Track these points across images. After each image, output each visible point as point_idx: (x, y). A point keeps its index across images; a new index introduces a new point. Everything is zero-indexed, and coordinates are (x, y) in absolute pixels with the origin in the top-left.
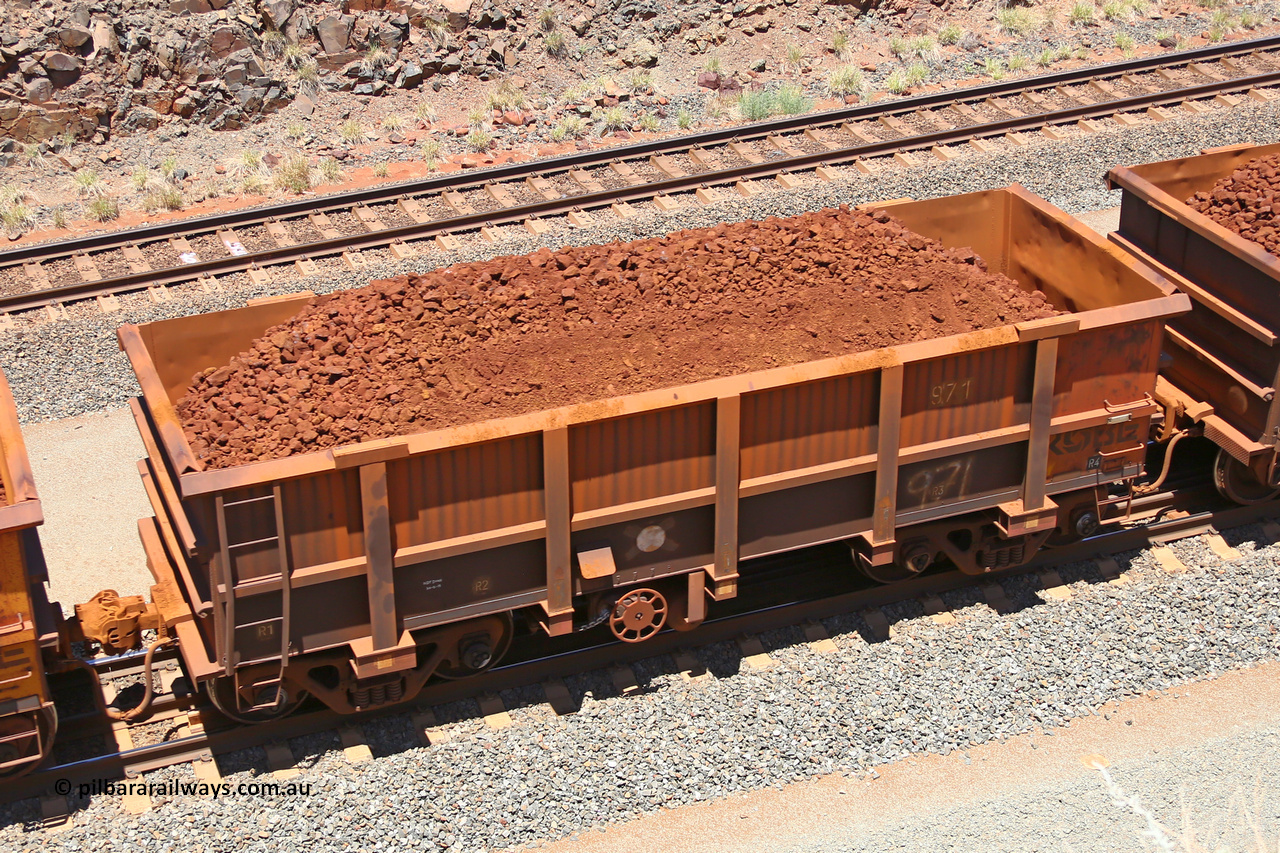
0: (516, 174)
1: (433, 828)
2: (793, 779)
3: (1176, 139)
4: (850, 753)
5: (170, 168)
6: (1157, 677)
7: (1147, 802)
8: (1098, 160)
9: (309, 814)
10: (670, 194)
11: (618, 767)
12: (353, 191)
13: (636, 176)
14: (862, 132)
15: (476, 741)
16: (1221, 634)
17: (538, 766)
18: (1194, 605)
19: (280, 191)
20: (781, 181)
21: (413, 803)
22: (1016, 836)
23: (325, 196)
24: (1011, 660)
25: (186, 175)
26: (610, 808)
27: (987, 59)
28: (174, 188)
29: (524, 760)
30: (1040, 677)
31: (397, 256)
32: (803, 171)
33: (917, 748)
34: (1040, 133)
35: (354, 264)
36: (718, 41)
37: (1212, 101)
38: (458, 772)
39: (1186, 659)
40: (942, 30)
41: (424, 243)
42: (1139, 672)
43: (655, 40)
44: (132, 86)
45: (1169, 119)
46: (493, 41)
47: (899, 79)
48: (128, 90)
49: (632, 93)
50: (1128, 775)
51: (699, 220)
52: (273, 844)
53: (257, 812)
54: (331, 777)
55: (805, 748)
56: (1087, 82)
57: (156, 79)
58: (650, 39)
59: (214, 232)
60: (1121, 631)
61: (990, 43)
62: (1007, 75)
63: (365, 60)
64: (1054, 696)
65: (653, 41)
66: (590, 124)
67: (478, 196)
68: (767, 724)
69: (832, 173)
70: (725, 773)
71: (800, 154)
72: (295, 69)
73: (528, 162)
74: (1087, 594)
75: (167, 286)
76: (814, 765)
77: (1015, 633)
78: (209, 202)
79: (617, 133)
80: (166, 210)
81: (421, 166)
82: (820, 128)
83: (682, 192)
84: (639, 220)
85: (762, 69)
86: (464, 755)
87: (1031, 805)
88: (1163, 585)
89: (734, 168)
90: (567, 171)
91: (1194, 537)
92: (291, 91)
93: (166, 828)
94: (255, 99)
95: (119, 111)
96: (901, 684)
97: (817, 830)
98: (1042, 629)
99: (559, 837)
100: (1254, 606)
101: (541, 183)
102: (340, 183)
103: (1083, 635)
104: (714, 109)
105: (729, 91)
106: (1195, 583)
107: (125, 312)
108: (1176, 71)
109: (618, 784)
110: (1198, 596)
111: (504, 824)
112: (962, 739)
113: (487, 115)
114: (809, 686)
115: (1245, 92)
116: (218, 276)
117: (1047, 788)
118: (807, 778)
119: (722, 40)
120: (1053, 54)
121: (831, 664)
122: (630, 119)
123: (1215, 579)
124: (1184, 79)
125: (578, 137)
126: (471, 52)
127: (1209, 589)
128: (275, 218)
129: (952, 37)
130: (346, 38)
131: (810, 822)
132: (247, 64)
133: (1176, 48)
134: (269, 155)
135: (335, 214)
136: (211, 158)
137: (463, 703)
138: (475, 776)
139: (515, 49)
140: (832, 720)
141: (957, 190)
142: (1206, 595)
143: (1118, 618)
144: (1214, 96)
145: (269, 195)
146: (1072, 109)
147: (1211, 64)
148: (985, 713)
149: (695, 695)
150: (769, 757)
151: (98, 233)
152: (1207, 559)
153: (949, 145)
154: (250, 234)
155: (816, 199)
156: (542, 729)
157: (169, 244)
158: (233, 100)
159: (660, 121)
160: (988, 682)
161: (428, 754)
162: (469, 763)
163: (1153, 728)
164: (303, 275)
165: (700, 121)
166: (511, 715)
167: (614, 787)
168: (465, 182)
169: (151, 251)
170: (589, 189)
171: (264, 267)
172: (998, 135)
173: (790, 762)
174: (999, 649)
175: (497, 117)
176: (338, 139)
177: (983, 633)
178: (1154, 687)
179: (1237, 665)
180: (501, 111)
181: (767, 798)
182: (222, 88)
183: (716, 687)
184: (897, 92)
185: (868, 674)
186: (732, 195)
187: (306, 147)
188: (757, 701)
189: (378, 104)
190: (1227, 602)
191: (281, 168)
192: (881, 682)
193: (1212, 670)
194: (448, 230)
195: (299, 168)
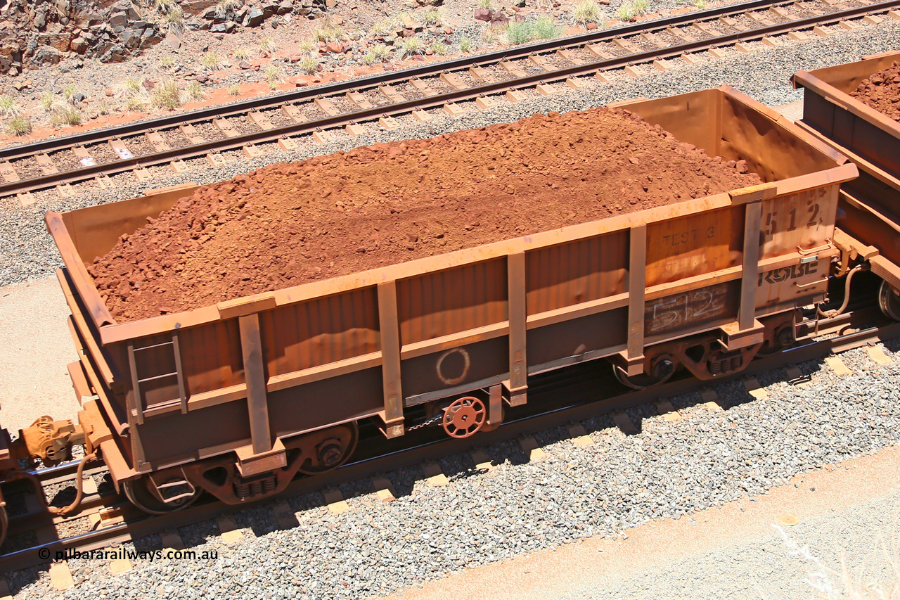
0: (338, 90)
1: (291, 591)
2: (563, 542)
3: (836, 50)
4: (606, 521)
5: (70, 93)
7: (828, 547)
8: (778, 67)
9: (195, 585)
10: (456, 102)
11: (431, 539)
12: (213, 107)
13: (429, 89)
14: (601, 51)
15: (322, 523)
16: (879, 420)
17: (370, 541)
18: (858, 400)
19: (156, 108)
20: (540, 90)
21: (275, 572)
22: (731, 577)
23: (192, 111)
24: (724, 446)
25: (83, 98)
26: (426, 570)
28: (74, 108)
29: (359, 536)
30: (745, 458)
31: (249, 156)
32: (557, 82)
33: (655, 515)
34: (734, 48)
35: (216, 163)
37: (861, 20)
38: (309, 548)
39: (853, 440)
41: (269, 145)
42: (819, 451)
44: (38, 30)
45: (830, 35)
47: (626, 10)
48: (35, 33)
49: (424, 26)
50: (813, 529)
51: (478, 121)
53: (156, 584)
55: (571, 519)
56: (768, 8)
57: (57, 24)
59: (107, 142)
60: (805, 421)
62: (708, 4)
63: (219, 6)
64: (757, 472)
66: (393, 50)
67: (310, 107)
68: (542, 501)
69: (577, 83)
70: (513, 540)
71: (554, 69)
72: (165, 14)
73: (347, 81)
74: (779, 394)
75: (71, 184)
76: (579, 531)
77: (726, 425)
78: (101, 118)
79: (415, 56)
80: (68, 126)
81: (265, 86)
82: (568, 49)
83: (465, 101)
84: (433, 122)
85: (523, 5)
86: (313, 535)
87: (742, 554)
88: (835, 386)
89: (504, 81)
90: (377, 87)
91: (857, 348)
92: (162, 31)
94: (134, 38)
95: (29, 50)
96: (642, 467)
97: (583, 579)
98: (746, 422)
101: (357, 97)
102: (203, 100)
103: (777, 425)
104: (487, 37)
105: (498, 22)
106: (859, 382)
107: (39, 205)
109: (431, 551)
110: (861, 393)
111: (346, 585)
112: (689, 507)
113: (314, 46)
114: (573, 472)
115: (886, 13)
116: (110, 176)
117: (754, 541)
118: (574, 541)
121: (589, 455)
122: (424, 46)
123: (873, 379)
125: (384, 61)
127: (869, 387)
128: (153, 129)
131: (577, 574)
132: (127, 11)
134: (147, 81)
135: (200, 125)
136: (102, 84)
137: (312, 495)
138: (322, 550)
140: (591, 496)
141: (674, 94)
142: (867, 391)
143: (803, 411)
144: (863, 17)
145: (148, 111)
146: (758, 29)
148: (705, 487)
149: (487, 482)
150: (545, 526)
151: (16, 145)
152: (867, 365)
153: (666, 59)
154: (135, 142)
155: (567, 103)
156: (372, 512)
157: (71, 152)
158: (117, 39)
159: (447, 46)
160: (707, 463)
161: (286, 534)
162: (317, 541)
163: (831, 493)
164: (176, 172)
165: (477, 45)
166: (348, 503)
167: (429, 554)
168: (301, 97)
169: (58, 157)
170: (394, 100)
171: (146, 167)
172: (702, 51)
173: (561, 529)
174: (715, 438)
175: (322, 47)
176: (200, 67)
177: (702, 427)
178: (831, 462)
179: (892, 443)
180: (325, 43)
181: (544, 558)
182: (108, 30)
183: (503, 475)
184: (626, 20)
185: (617, 461)
186: (503, 101)
187: (176, 74)
188: (535, 485)
189: (230, 39)
190: (883, 396)
191: (156, 91)
192: (627, 467)
193: (873, 447)
194: (288, 135)
195: (171, 90)
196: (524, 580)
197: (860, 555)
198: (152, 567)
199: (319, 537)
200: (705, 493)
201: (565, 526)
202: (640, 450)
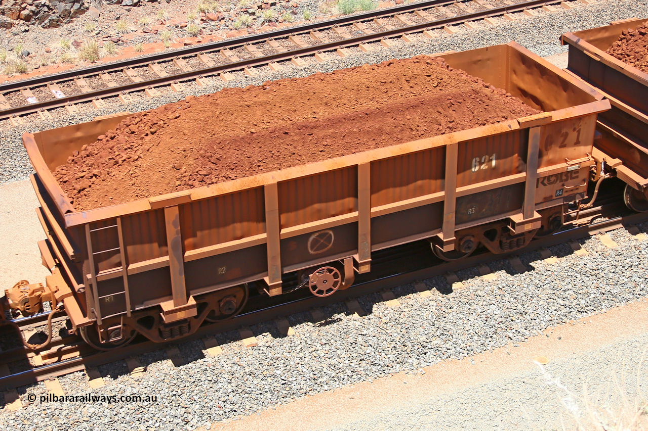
0: (215, 48)
1: (181, 411)
2: (378, 376)
3: (577, 19)
4: (409, 361)
5: (19, 50)
6: (574, 313)
7: (570, 380)
8: (535, 31)
11: (282, 374)
12: (123, 60)
13: (281, 47)
14: (406, 20)
15: (202, 362)
16: (608, 288)
17: (237, 375)
18: (593, 273)
19: (82, 61)
20: (362, 48)
21: (168, 398)
22: (500, 402)
23: (108, 63)
24: (495, 307)
25: (29, 54)
26: (278, 397)
28: (22, 61)
29: (230, 372)
30: (511, 315)
31: (149, 96)
32: (374, 42)
33: (445, 356)
34: (503, 17)
35: (126, 101)
38: (193, 380)
39: (589, 302)
41: (164, 88)
42: (564, 311)
45: (573, 8)
49: (278, 1)
50: (560, 367)
52: (91, 424)
53: (82, 407)
54: (122, 386)
59: (46, 85)
60: (554, 289)
64: (519, 326)
66: (255, 19)
67: (194, 61)
68: (363, 347)
69: (390, 43)
70: (341, 375)
71: (372, 33)
73: (221, 41)
75: (20, 116)
76: (389, 368)
77: (497, 292)
78: (42, 69)
79: (270, 23)
80: (18, 74)
81: (161, 45)
82: (382, 18)
83: (307, 56)
84: (284, 71)
86: (196, 370)
87: (508, 385)
88: (576, 263)
89: (336, 41)
90: (243, 46)
92: (86, 5)
93: (30, 418)
94: (66, 10)
96: (436, 322)
97: (392, 403)
98: (511, 289)
99: (250, 414)
100: (625, 272)
101: (228, 53)
102: (116, 56)
103: (534, 292)
104: (323, 9)
106: (594, 261)
109: (282, 383)
110: (595, 268)
111: (220, 408)
112: (469, 351)
113: (197, 15)
114: (385, 325)
116: (49, 110)
117: (516, 376)
118: (386, 375)
121: (397, 313)
122: (277, 16)
123: (604, 258)
125: (248, 26)
127: (601, 264)
128: (80, 76)
131: (388, 399)
134: (75, 41)
135: (114, 73)
136: (43, 44)
137: (195, 342)
138: (203, 382)
140: (398, 343)
141: (459, 50)
142: (599, 267)
143: (552, 282)
145: (76, 64)
146: (520, 4)
148: (482, 336)
149: (323, 333)
150: (365, 365)
152: (599, 248)
153: (454, 25)
155: (381, 57)
156: (239, 355)
157: (20, 93)
158: (53, 11)
159: (294, 16)
160: (483, 319)
161: (176, 371)
162: (199, 375)
163: (573, 341)
164: (97, 108)
165: (316, 15)
166: (221, 348)
167: (280, 385)
168: (188, 53)
169: (11, 97)
170: (255, 55)
171: (74, 104)
172: (480, 20)
173: (376, 367)
174: (488, 301)
175: (203, 16)
176: (114, 31)
177: (479, 293)
178: (573, 319)
179: (617, 305)
180: (205, 13)
181: (364, 388)
182: (47, 5)
183: (334, 328)
185: (417, 318)
186: (335, 56)
187: (96, 36)
188: (357, 335)
189: (136, 11)
190: (611, 271)
191: (82, 49)
192: (425, 322)
193: (604, 308)
194: (178, 81)
195: (92, 48)
196: (350, 404)
199: (200, 372)
200: (481, 341)
201: (380, 365)
202: (434, 310)
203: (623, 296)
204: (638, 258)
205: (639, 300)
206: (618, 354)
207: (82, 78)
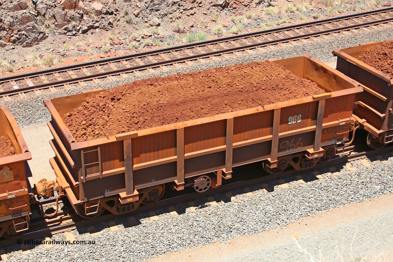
0: (117, 60)
2: (205, 244)
3: (318, 47)
4: (222, 236)
5: (9, 59)
6: (314, 210)
7: (312, 248)
8: (295, 53)
9: (56, 259)
10: (165, 65)
11: (151, 242)
12: (67, 66)
13: (154, 60)
14: (223, 46)
15: (107, 235)
16: (333, 197)
17: (126, 242)
18: (325, 189)
19: (44, 66)
20: (199, 61)
21: (88, 254)
22: (272, 259)
23: (58, 67)
24: (270, 206)
25: (14, 61)
26: (149, 254)
27: (261, 23)
28: (11, 65)
29: (122, 240)
30: (279, 211)
31: (81, 86)
32: (205, 58)
33: (242, 233)
34: (277, 45)
35: (67, 88)
36: (179, 18)
37: (329, 35)
38: (102, 244)
39: (323, 205)
40: (247, 14)
41: (89, 81)
42: (309, 209)
43: (160, 18)
45: (316, 41)
46: (109, 19)
47: (234, 29)
49: (152, 35)
50: (306, 240)
51: (174, 73)
53: (40, 258)
54: (63, 247)
55: (208, 235)
56: (291, 30)
57: (4, 31)
58: (158, 17)
59: (23, 79)
60: (303, 197)
61: (262, 18)
62: (267, 28)
63: (70, 25)
64: (284, 217)
65: (159, 18)
66: (140, 44)
67: (105, 67)
68: (197, 227)
69: (214, 58)
70: (184, 243)
71: (204, 53)
72: (48, 28)
73: (121, 56)
74: (293, 186)
75: (9, 96)
76: (211, 240)
77: (271, 198)
78: (22, 70)
79: (148, 47)
80: (8, 72)
81: (88, 58)
82: (210, 44)
83: (168, 65)
84: (155, 73)
85: (192, 26)
86: (104, 239)
87: (277, 250)
88: (316, 183)
89: (184, 57)
90: (133, 59)
92: (47, 35)
94: (35, 37)
96: (237, 214)
97: (212, 259)
98: (280, 197)
100: (343, 188)
101: (125, 63)
102: (63, 63)
103: (292, 198)
104: (178, 39)
105: (182, 33)
106: (326, 182)
108: (318, 26)
109: (151, 247)
110: (326, 186)
112: (256, 231)
113: (108, 42)
114: (209, 216)
115: (339, 32)
116: (25, 93)
117: (282, 245)
118: (209, 244)
119: (180, 18)
120: (281, 21)
121: (216, 209)
122: (152, 42)
123: (331, 180)
124: (321, 28)
125: (136, 48)
126: (103, 22)
127: (329, 184)
128: (42, 74)
129: (250, 16)
130: (64, 18)
131: (210, 257)
132: (33, 27)
133: (318, 19)
134: (40, 55)
135: (61, 73)
136: (22, 56)
137: (103, 223)
138: (107, 246)
139: (116, 21)
140: (216, 226)
143: (303, 193)
144: (330, 33)
145: (40, 67)
146: (287, 38)
147: (329, 24)
148: (263, 223)
149: (174, 219)
150: (197, 238)
152: (329, 174)
153: (250, 49)
154: (35, 79)
155: (209, 66)
156: (127, 230)
157: (9, 83)
158: (29, 38)
159: (161, 43)
160: (263, 213)
162: (105, 242)
163: (313, 226)
164: (51, 92)
165: (174, 43)
166: (118, 227)
167: (150, 248)
168: (101, 62)
169: (4, 85)
170: (140, 64)
171: (39, 90)
172: (265, 46)
173: (204, 239)
174: (267, 203)
175: (111, 42)
176: (62, 50)
177: (262, 198)
178: (313, 214)
179: (338, 206)
180: (112, 40)
181: (197, 250)
182: (25, 34)
183: (181, 216)
184: (234, 33)
185: (227, 212)
186: (184, 65)
187: (52, 52)
188: (193, 221)
189: (74, 39)
190: (335, 187)
191: (44, 59)
192: (231, 214)
193: (331, 208)
194: (96, 77)
195: (50, 59)
196: (189, 259)
197: (325, 252)
198: (39, 251)
200: (263, 225)
201: (206, 238)
202: (236, 207)
203: (342, 201)
204: (350, 180)
205: (350, 204)
206: (339, 234)
207: (43, 75)
